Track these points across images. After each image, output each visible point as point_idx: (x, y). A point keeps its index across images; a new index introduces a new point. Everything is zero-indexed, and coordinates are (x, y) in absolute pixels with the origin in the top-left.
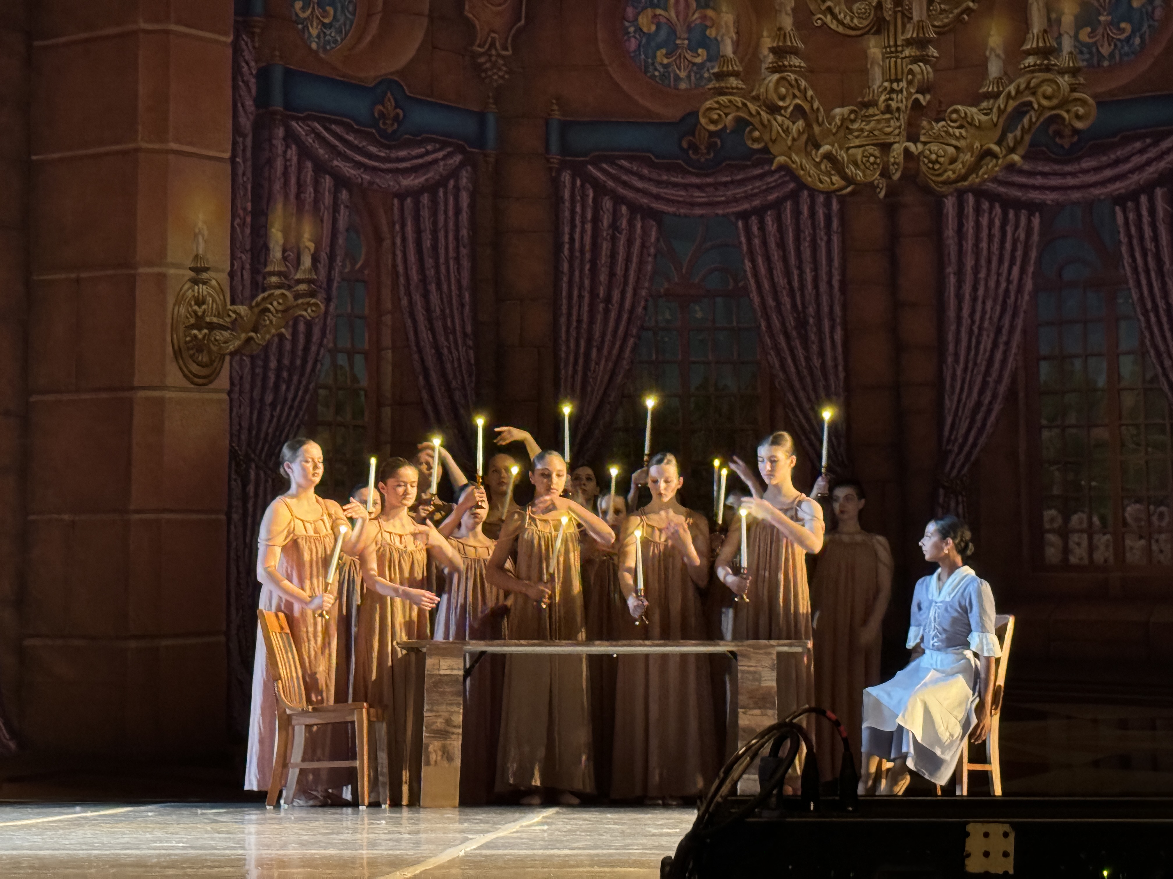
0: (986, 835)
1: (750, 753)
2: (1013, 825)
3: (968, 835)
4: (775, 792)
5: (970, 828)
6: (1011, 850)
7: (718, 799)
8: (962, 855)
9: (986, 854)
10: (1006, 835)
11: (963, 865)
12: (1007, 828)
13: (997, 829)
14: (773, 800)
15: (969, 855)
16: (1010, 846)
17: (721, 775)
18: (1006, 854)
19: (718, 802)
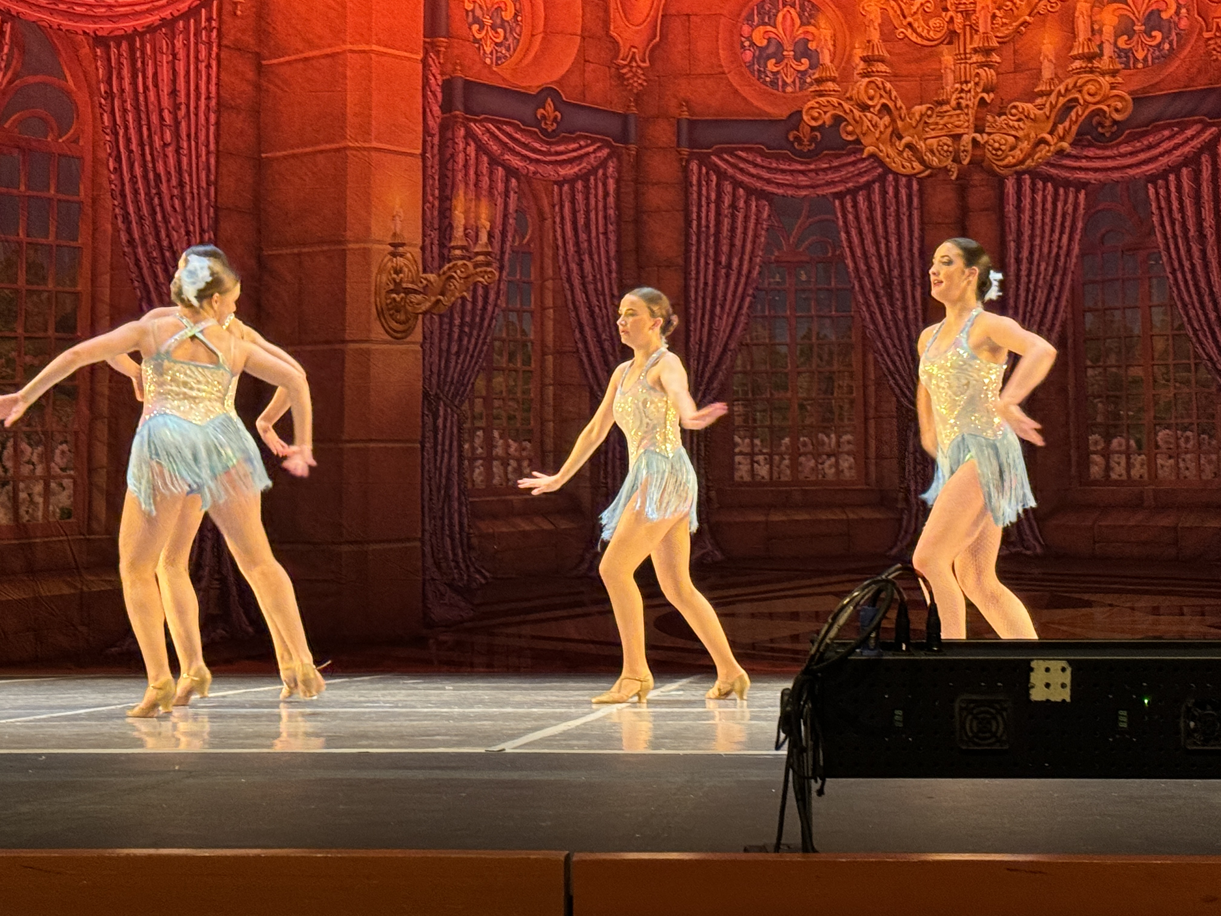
0: (1047, 670)
1: (854, 603)
2: (1070, 662)
3: (1032, 670)
4: (873, 635)
5: (1034, 664)
6: (1068, 681)
7: (828, 641)
8: (1026, 686)
9: (1048, 685)
10: (1063, 670)
11: (1028, 695)
12: (1064, 664)
13: (1056, 665)
14: (872, 641)
15: (1033, 687)
16: (1067, 677)
17: (830, 621)
18: (1063, 686)
19: (827, 644)
